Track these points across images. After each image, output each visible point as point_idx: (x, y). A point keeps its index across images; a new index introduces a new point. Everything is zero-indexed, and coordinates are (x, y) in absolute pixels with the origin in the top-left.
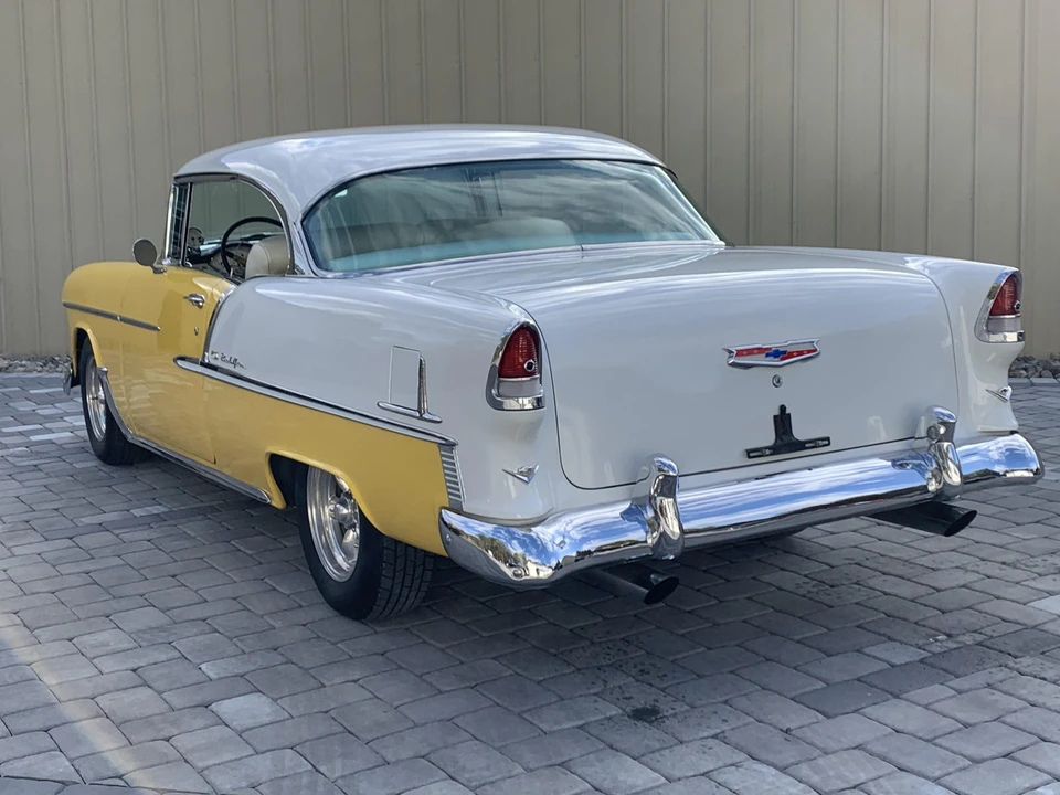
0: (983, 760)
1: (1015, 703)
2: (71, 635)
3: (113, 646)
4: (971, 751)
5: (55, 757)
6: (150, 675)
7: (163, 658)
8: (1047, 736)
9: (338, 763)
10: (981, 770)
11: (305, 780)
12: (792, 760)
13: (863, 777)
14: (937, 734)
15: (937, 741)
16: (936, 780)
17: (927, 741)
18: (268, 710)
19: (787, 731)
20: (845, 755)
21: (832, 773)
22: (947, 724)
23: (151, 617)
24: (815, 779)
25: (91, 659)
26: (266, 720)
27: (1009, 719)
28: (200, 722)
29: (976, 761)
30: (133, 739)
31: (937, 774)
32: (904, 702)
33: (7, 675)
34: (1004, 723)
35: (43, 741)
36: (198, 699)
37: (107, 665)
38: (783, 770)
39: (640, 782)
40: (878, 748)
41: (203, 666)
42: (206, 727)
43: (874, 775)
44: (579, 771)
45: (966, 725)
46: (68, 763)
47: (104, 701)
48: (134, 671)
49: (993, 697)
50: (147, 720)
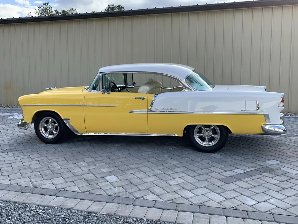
0: (259, 193)
1: (264, 182)
2: (75, 163)
3: (84, 165)
4: (256, 191)
5: (75, 187)
6: (92, 171)
7: (94, 168)
8: (271, 189)
9: (130, 190)
10: (258, 195)
11: (124, 193)
12: (220, 192)
13: (234, 196)
14: (249, 188)
15: (249, 189)
16: (249, 197)
17: (247, 189)
18: (115, 179)
19: (219, 186)
20: (231, 192)
21: (228, 195)
22: (250, 186)
23: (91, 160)
24: (225, 196)
25: (80, 168)
26: (115, 181)
27: (263, 185)
28: (103, 181)
29: (257, 193)
30: (90, 183)
31: (249, 196)
32: (242, 181)
33: (64, 171)
34: (262, 186)
35: (73, 184)
36: (102, 176)
37: (83, 169)
38: (218, 194)
39: (190, 196)
40: (237, 190)
41: (102, 170)
42: (104, 182)
43: (237, 196)
44: (178, 193)
45: (254, 186)
46: (78, 188)
47: (84, 176)
48: (88, 170)
49: (259, 181)
50: (92, 180)
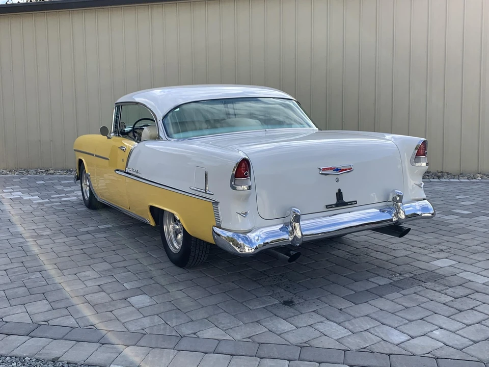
0: (414, 321)
1: (425, 300)
2: (75, 273)
3: (91, 277)
4: (409, 317)
5: (68, 318)
6: (104, 287)
7: (110, 281)
8: (437, 312)
9: (174, 320)
10: (412, 324)
11: (162, 327)
12: (342, 320)
13: (369, 327)
14: (396, 311)
15: (396, 313)
16: (396, 328)
17: (393, 313)
18: (148, 301)
19: (341, 310)
20: (362, 318)
21: (357, 325)
22: (400, 307)
23: (105, 266)
24: (351, 327)
25: (83, 282)
26: (148, 304)
27: (422, 305)
28: (123, 305)
29: (410, 321)
30: (98, 311)
31: (396, 326)
32: (384, 299)
33: (52, 287)
34: (420, 307)
35: (65, 312)
36: (123, 297)
37: (89, 283)
38: (339, 324)
39: (286, 328)
40: (374, 316)
41: (125, 284)
42: (126, 307)
43: (373, 326)
44: (264, 324)
45: (407, 308)
46: (74, 320)
47: (88, 297)
48: (99, 286)
49: (416, 297)
50: (104, 305)
